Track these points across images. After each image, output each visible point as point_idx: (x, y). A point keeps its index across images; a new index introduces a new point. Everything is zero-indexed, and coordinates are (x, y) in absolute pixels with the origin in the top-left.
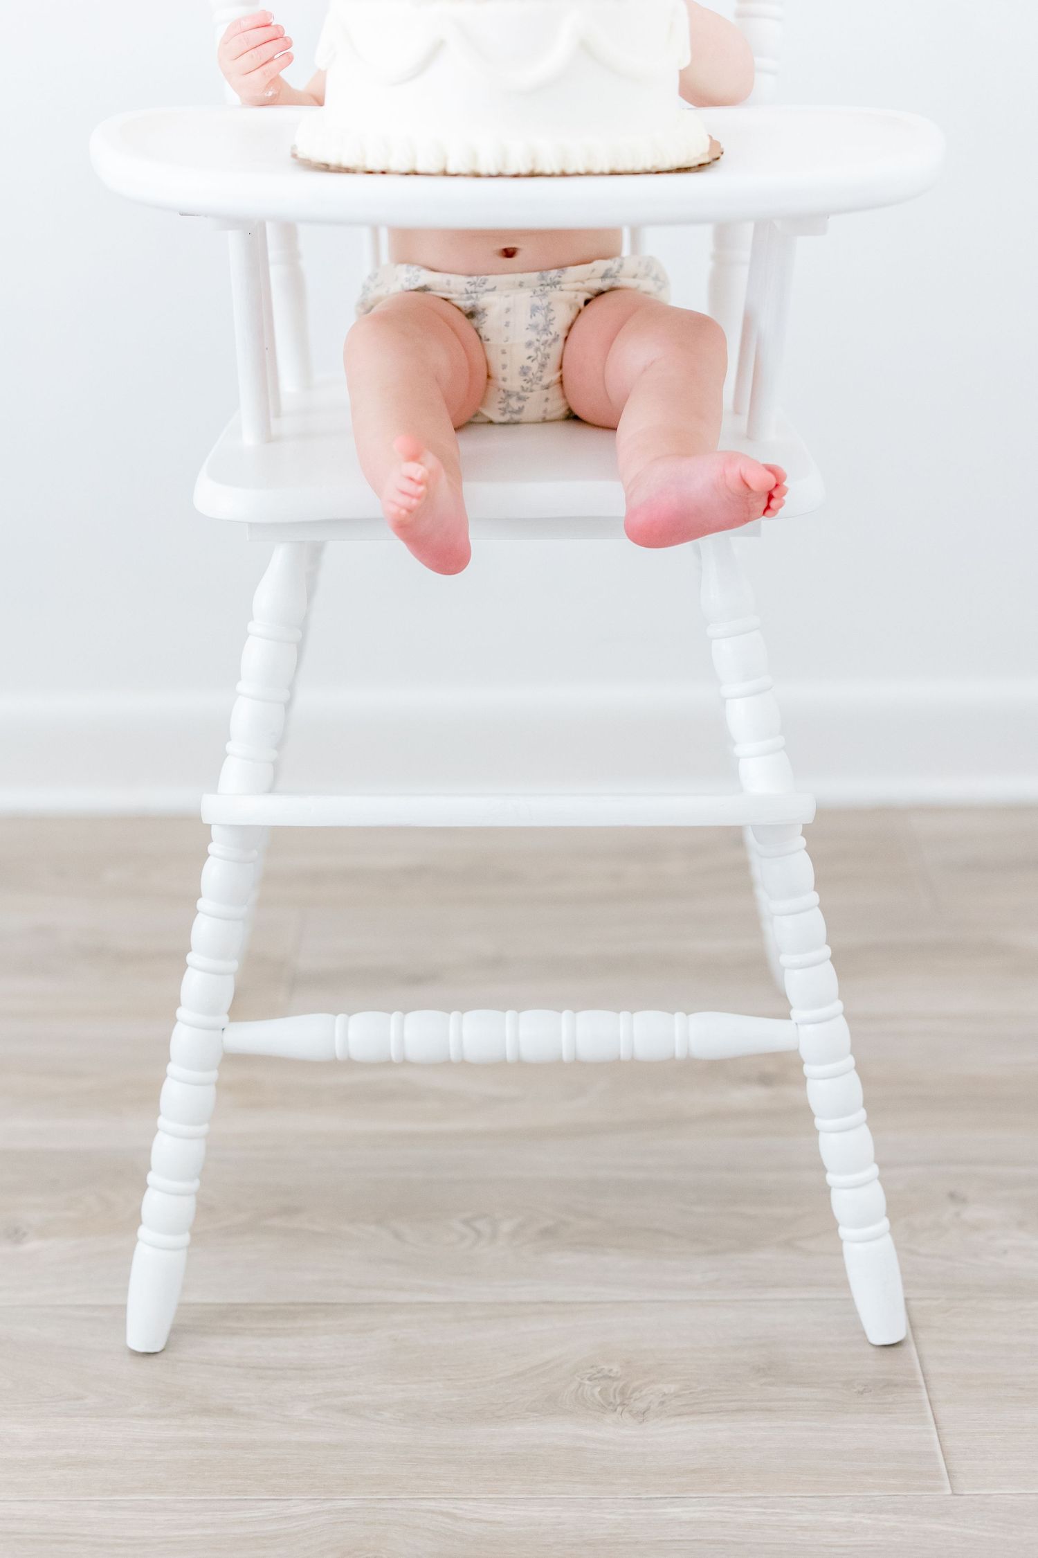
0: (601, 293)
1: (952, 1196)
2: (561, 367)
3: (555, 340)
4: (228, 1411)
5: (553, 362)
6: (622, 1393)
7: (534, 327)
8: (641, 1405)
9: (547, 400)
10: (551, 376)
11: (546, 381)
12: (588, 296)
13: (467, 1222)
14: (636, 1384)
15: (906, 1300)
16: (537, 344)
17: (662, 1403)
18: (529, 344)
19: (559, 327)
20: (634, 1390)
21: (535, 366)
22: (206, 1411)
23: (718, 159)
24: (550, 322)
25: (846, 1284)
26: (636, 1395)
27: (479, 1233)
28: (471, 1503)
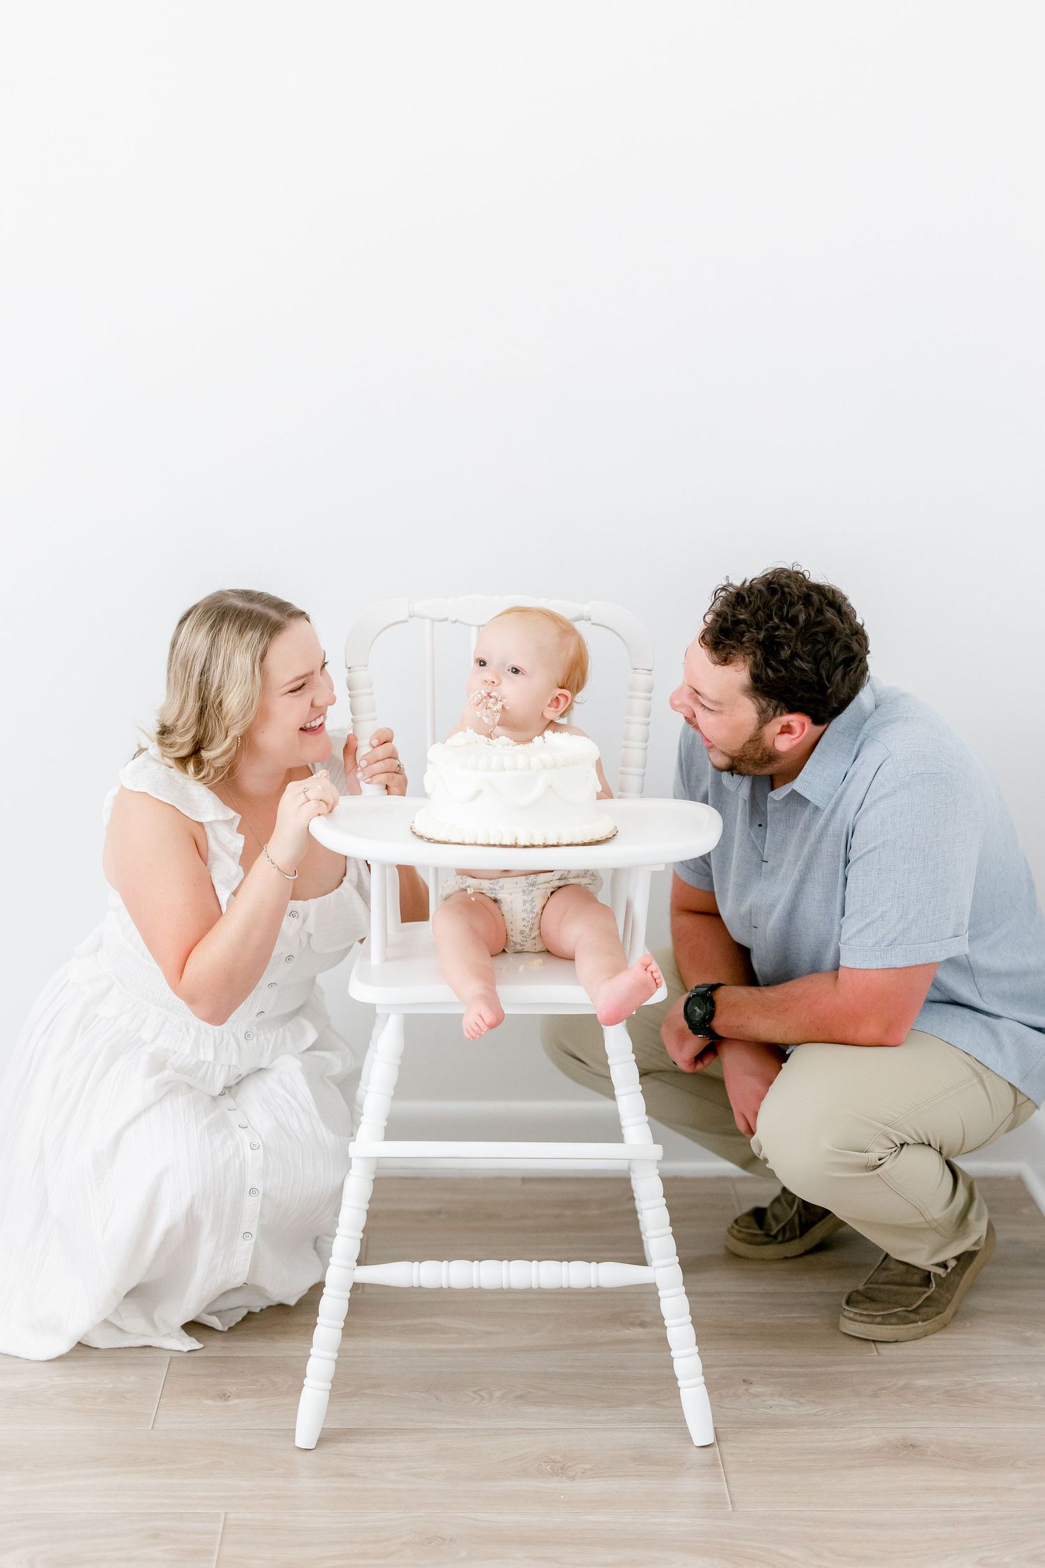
0: (560, 887)
1: (745, 1381)
2: (540, 928)
3: (537, 916)
4: (353, 1475)
5: (536, 926)
6: (562, 1468)
7: (525, 911)
8: (572, 1474)
9: (535, 944)
10: (535, 933)
11: (533, 936)
12: (553, 890)
13: (475, 1392)
14: (569, 1464)
15: (715, 1428)
16: (528, 919)
17: (583, 1473)
18: (524, 919)
19: (538, 909)
20: (569, 1467)
21: (527, 930)
22: (342, 1476)
23: (615, 835)
24: (534, 907)
25: (684, 1421)
26: (568, 1470)
27: (483, 1398)
28: (484, 1514)
